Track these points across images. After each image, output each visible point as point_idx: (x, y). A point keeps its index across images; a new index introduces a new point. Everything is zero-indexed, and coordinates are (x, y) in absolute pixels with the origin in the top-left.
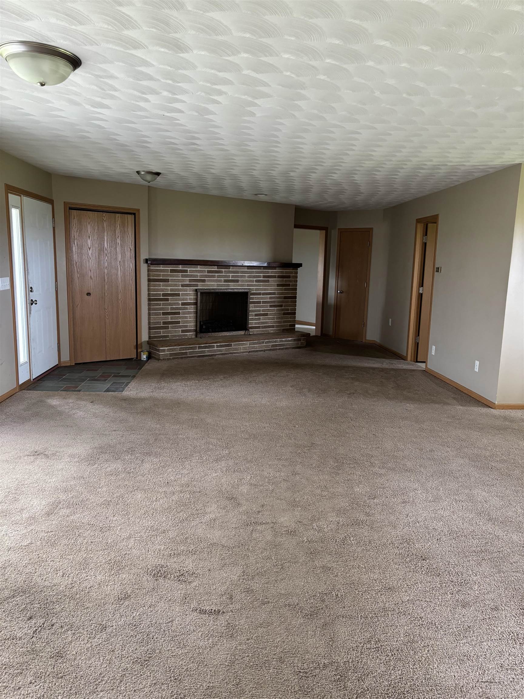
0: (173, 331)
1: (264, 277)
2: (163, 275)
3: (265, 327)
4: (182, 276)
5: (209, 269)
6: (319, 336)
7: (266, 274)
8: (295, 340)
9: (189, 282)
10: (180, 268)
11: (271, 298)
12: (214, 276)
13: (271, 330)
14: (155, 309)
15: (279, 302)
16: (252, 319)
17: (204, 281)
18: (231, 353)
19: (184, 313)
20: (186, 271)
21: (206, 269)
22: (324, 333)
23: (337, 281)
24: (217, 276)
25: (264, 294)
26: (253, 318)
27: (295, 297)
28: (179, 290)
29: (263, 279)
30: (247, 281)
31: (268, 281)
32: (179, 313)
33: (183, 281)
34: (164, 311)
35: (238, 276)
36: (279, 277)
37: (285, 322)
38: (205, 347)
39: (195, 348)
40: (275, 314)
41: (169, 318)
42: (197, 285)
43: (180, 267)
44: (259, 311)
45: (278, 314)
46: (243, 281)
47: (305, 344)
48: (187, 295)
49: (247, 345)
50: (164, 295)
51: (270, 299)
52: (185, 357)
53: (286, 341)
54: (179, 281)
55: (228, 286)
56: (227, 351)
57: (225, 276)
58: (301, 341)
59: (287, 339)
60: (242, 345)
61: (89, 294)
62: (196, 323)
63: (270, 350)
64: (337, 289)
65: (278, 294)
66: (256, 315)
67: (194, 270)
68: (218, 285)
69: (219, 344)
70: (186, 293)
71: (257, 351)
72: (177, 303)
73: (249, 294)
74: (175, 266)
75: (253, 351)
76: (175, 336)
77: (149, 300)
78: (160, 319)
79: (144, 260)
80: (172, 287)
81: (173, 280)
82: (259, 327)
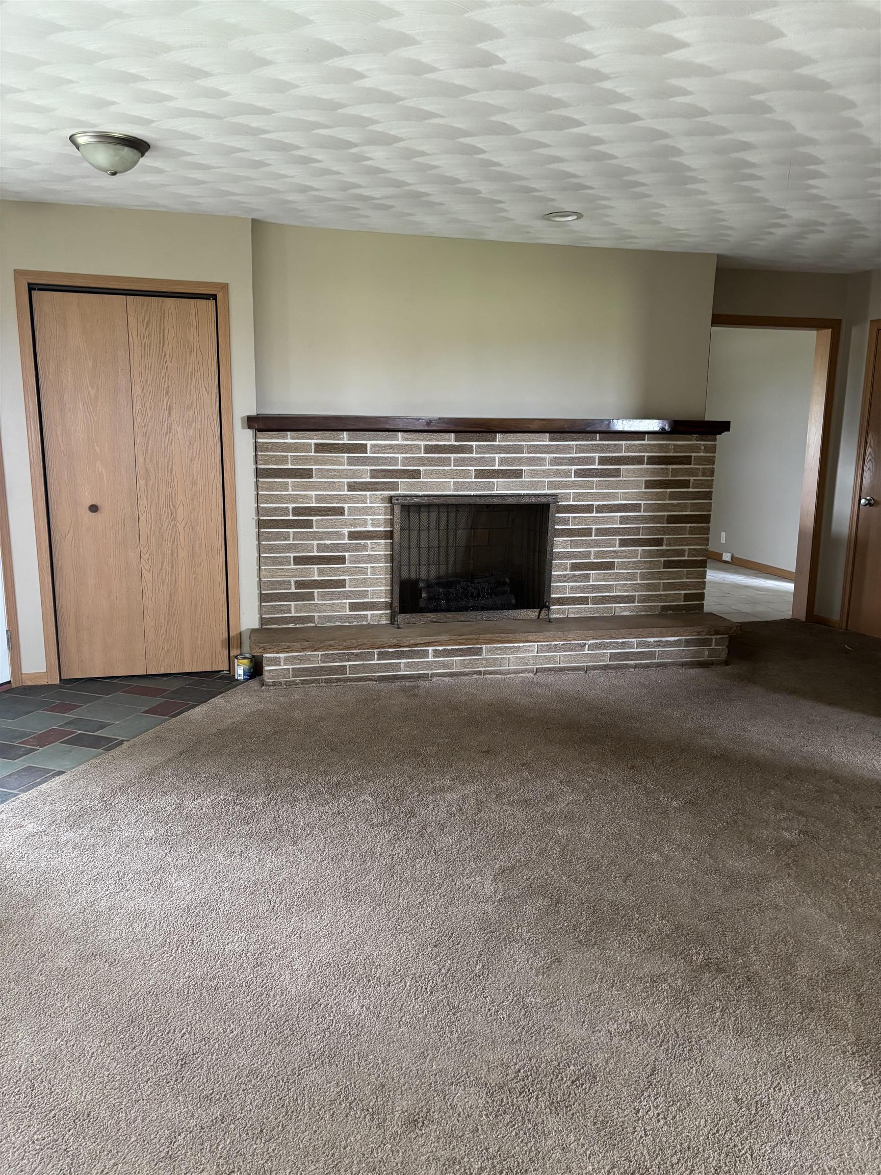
0: (325, 604)
1: (603, 461)
2: (296, 460)
3: (604, 600)
4: (351, 462)
5: (430, 443)
6: (803, 622)
7: (610, 452)
8: (688, 643)
9: (372, 477)
10: (343, 439)
11: (623, 520)
12: (446, 462)
13: (623, 609)
14: (271, 549)
15: (650, 531)
16: (564, 578)
17: (416, 474)
18: (479, 673)
19: (357, 560)
20: (363, 448)
21: (422, 440)
22: (815, 613)
23: (860, 472)
24: (456, 459)
25: (600, 509)
26: (565, 576)
27: (706, 519)
28: (341, 498)
29: (600, 467)
30: (547, 473)
31: (617, 473)
32: (341, 560)
33: (354, 474)
34: (298, 552)
35: (520, 461)
36: (651, 461)
37: (668, 587)
38: (400, 655)
39: (370, 656)
40: (636, 565)
41: (314, 573)
42: (395, 486)
43: (345, 438)
44: (587, 555)
45: (648, 566)
46: (534, 474)
47: (723, 656)
48: (366, 511)
49: (529, 651)
50: (297, 511)
51: (621, 523)
52: (338, 680)
53: (658, 644)
54: (340, 474)
55: (490, 486)
56: (465, 667)
57: (479, 461)
58: (710, 645)
59: (664, 639)
60: (513, 653)
61: (94, 508)
62: (392, 585)
63: (606, 667)
64: (859, 491)
65: (649, 508)
66: (575, 567)
67: (385, 446)
68: (457, 486)
69: (440, 648)
70: (363, 508)
71: (561, 670)
72: (336, 532)
73: (552, 509)
74: (328, 434)
75: (550, 669)
76: (331, 618)
77: (261, 524)
78: (292, 574)
79: (242, 418)
80: (320, 490)
81: (323, 473)
82: (584, 601)
